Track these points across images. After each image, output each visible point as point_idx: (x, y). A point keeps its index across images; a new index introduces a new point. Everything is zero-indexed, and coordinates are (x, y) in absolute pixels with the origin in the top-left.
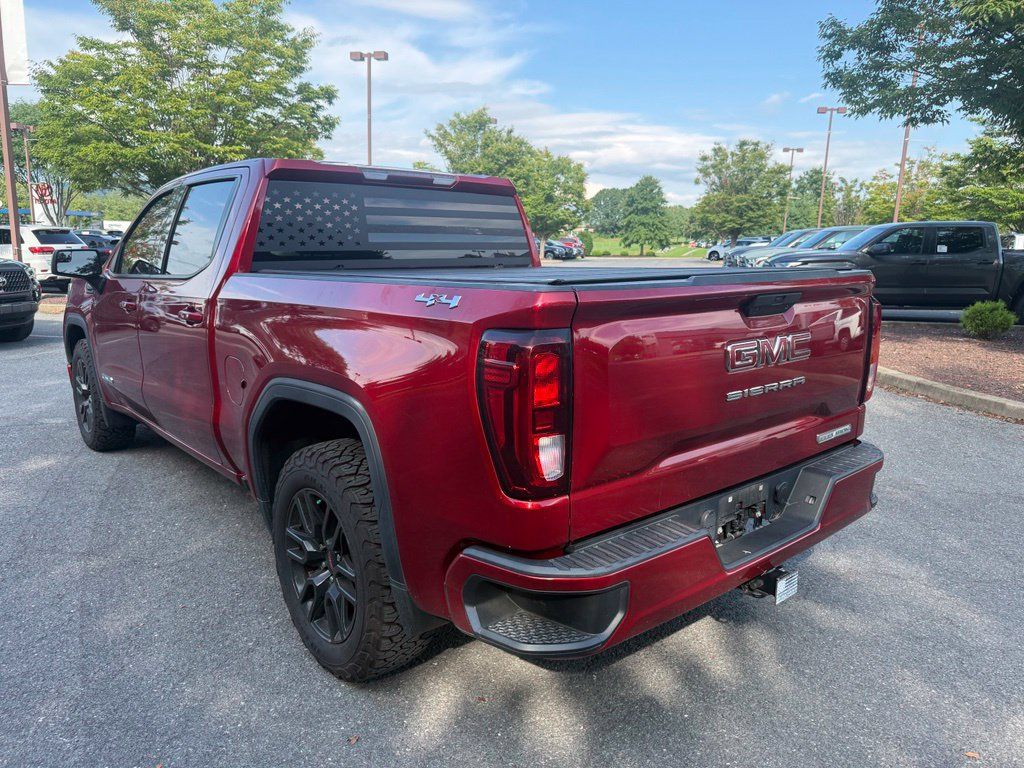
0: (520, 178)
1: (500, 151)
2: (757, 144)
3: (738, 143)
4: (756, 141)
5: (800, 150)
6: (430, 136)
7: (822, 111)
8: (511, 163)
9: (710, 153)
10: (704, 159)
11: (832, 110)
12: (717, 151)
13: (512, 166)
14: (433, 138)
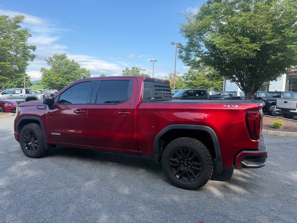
0: (77, 74)
1: (71, 66)
2: (137, 68)
3: (132, 67)
4: (137, 67)
5: (145, 70)
6: (47, 60)
7: (151, 61)
8: (74, 70)
9: (125, 70)
10: (124, 71)
11: (154, 61)
12: (127, 69)
13: (75, 70)
14: (48, 61)
